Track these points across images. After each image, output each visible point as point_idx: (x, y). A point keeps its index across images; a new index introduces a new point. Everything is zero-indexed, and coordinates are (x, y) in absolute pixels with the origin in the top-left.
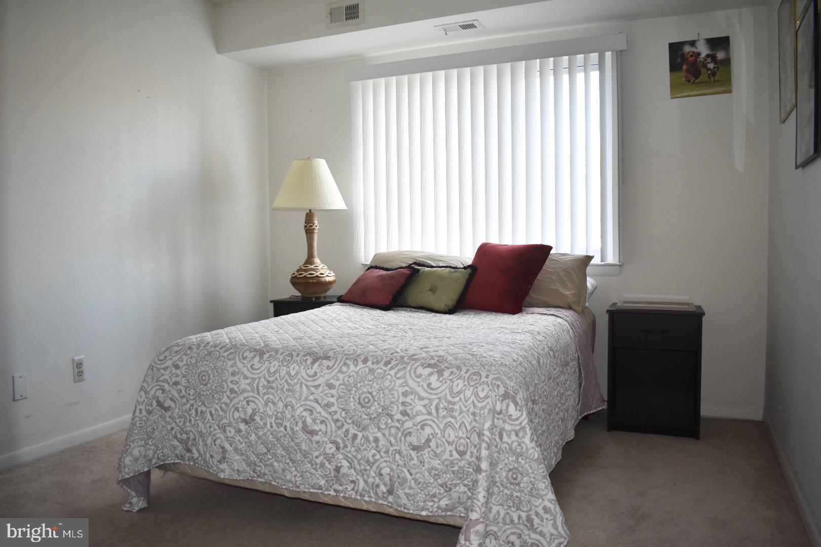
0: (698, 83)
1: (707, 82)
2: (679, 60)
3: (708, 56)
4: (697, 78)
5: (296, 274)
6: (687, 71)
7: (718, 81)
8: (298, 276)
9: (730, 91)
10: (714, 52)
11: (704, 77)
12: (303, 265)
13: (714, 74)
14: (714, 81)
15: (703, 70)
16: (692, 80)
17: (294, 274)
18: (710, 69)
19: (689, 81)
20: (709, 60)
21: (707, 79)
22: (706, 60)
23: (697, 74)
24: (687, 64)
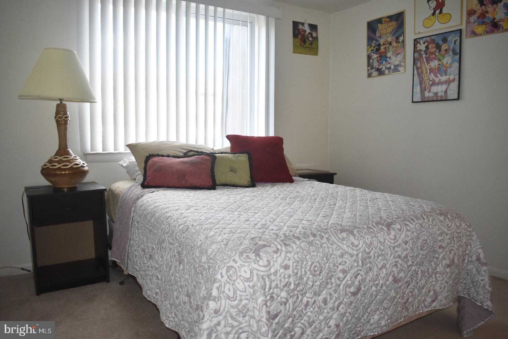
0: (305, 47)
1: (309, 48)
2: (297, 32)
3: (309, 33)
4: (305, 44)
5: (49, 165)
6: (300, 39)
7: (313, 48)
8: (51, 167)
9: (317, 55)
10: (312, 32)
11: (307, 44)
12: (54, 156)
13: (312, 44)
14: (312, 48)
15: (307, 41)
16: (303, 45)
17: (45, 165)
18: (310, 41)
19: (301, 45)
20: (310, 36)
21: (309, 46)
22: (308, 35)
23: (305, 42)
24: (301, 36)
